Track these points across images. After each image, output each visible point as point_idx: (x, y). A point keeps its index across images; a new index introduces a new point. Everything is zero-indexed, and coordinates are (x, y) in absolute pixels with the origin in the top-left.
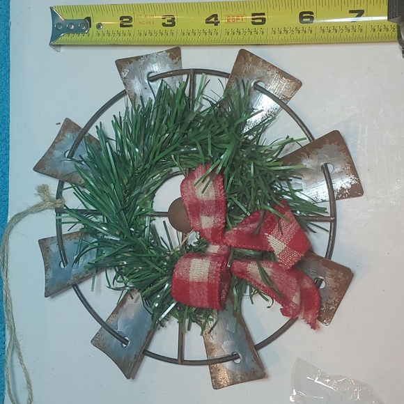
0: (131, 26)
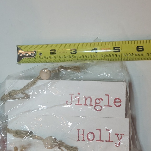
0: (56, 54)
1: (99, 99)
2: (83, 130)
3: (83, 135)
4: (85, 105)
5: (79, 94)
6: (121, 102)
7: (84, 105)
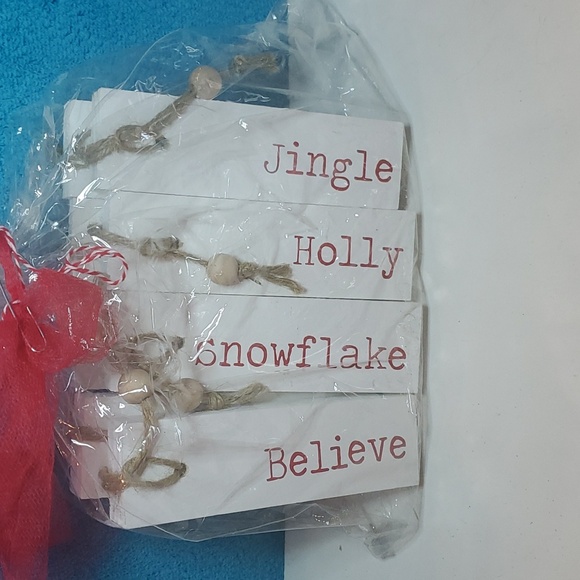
1: (344, 161)
2: (311, 238)
3: (309, 250)
4: (310, 174)
5: (296, 144)
6: (391, 170)
7: (308, 173)
